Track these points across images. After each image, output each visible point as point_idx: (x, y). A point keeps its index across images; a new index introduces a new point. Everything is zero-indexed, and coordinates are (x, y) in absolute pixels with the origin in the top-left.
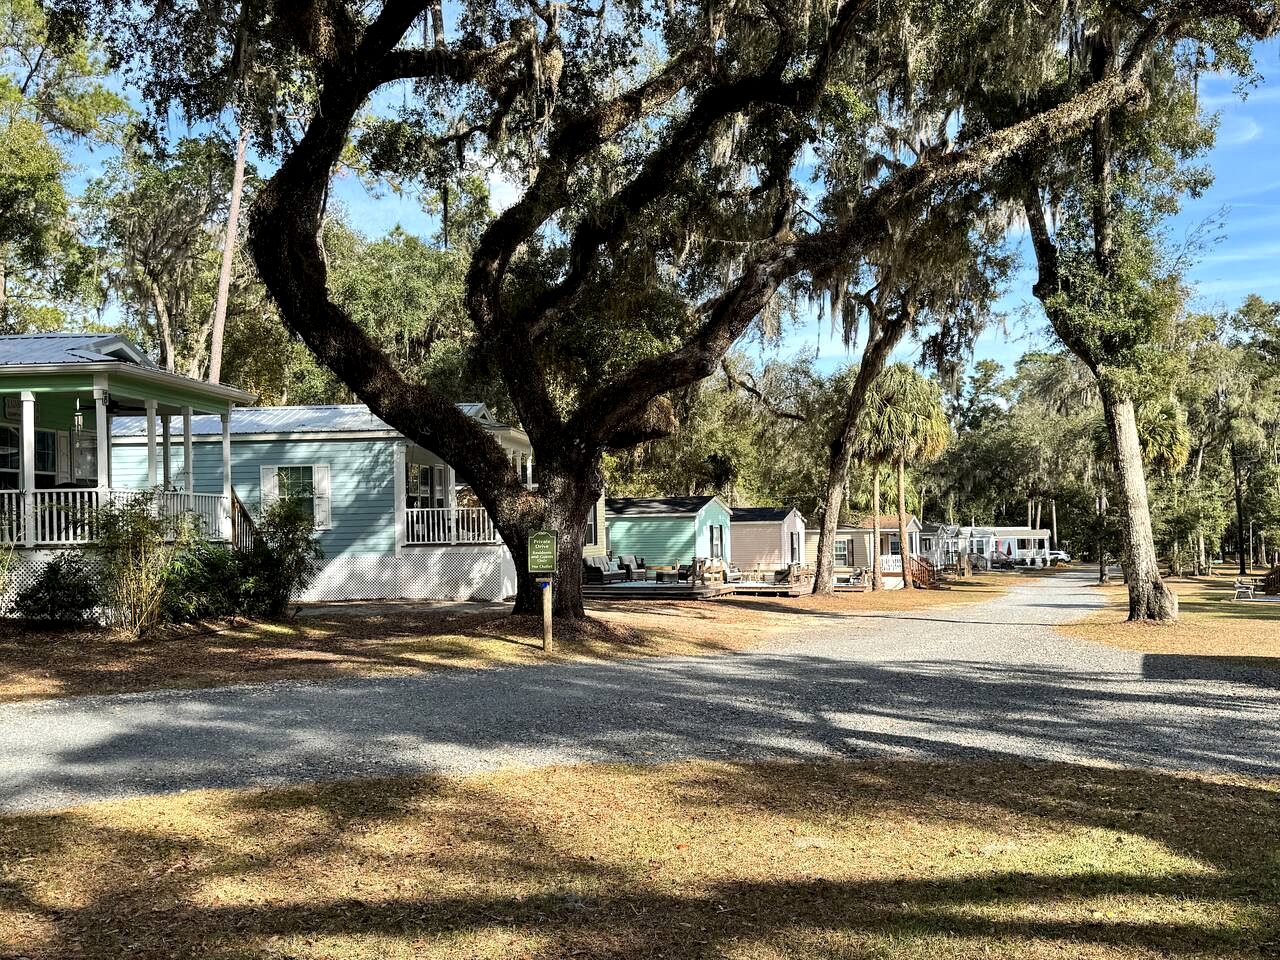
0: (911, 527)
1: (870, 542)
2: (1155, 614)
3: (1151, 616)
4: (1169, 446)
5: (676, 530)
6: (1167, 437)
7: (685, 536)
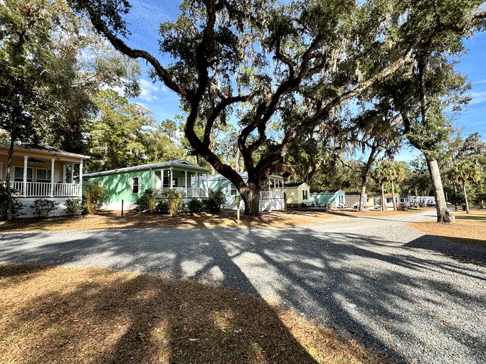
0: (396, 196)
1: (385, 200)
2: (446, 221)
3: (445, 221)
4: (473, 175)
5: (331, 197)
6: (472, 173)
7: (333, 198)
